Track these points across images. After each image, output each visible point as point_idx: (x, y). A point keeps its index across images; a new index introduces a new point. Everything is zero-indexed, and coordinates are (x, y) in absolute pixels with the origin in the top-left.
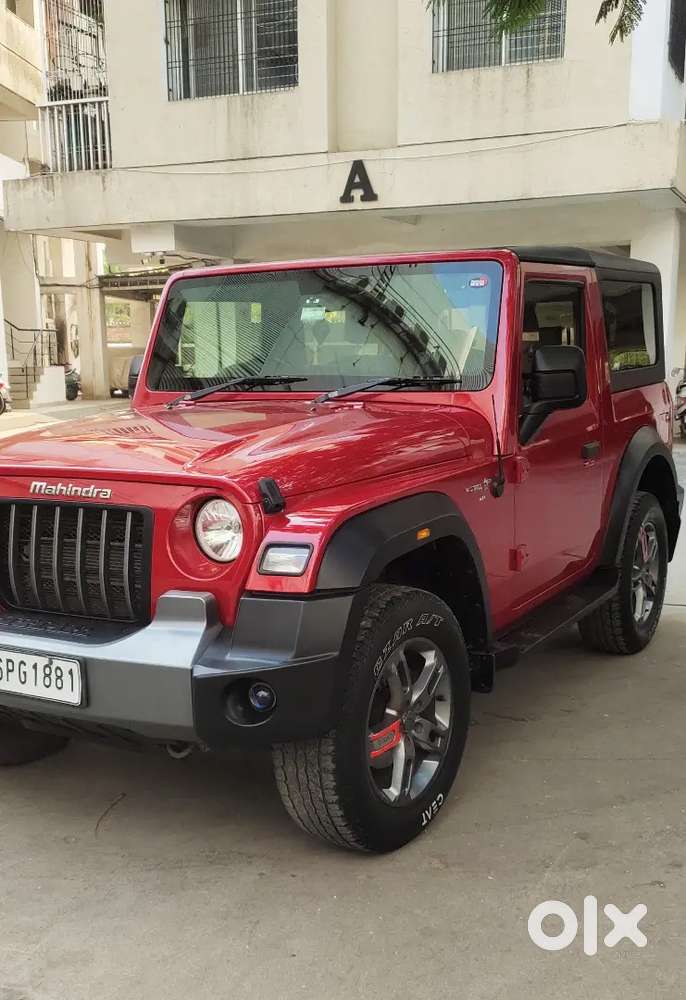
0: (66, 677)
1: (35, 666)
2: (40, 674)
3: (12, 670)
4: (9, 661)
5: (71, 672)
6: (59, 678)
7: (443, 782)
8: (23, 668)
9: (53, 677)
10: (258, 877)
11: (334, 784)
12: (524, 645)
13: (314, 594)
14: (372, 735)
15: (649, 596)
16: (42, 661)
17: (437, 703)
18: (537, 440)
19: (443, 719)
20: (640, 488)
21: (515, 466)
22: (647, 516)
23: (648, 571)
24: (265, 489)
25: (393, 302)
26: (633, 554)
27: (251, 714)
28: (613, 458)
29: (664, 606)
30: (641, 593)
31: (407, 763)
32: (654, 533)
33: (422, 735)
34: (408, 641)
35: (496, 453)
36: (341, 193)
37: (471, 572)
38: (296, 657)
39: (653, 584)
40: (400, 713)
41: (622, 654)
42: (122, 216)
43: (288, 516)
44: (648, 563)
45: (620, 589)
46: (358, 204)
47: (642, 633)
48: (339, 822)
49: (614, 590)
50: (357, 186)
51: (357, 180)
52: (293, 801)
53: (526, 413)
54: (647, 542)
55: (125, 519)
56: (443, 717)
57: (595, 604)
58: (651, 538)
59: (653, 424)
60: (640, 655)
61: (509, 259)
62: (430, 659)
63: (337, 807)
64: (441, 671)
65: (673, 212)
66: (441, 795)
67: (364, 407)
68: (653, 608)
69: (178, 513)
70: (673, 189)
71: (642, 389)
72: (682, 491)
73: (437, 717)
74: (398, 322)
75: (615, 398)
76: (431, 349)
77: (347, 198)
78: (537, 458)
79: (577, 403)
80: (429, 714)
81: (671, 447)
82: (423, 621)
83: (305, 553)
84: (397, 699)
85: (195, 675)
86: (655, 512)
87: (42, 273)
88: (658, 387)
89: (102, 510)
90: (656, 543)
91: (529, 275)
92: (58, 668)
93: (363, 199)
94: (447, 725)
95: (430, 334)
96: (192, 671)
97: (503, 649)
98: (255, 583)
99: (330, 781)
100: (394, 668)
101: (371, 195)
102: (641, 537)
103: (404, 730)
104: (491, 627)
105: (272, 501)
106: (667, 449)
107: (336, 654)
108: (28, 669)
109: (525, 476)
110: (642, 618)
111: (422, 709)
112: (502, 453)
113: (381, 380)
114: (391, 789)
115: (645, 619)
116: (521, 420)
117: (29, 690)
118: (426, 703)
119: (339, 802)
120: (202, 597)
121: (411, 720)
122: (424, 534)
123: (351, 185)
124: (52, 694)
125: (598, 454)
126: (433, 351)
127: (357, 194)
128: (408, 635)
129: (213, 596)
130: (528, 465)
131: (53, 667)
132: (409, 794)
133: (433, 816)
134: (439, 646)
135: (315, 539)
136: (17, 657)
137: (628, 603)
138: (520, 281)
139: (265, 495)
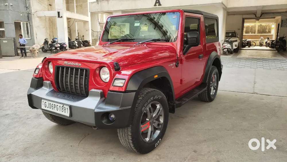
0: (66, 109)
1: (60, 106)
2: (61, 109)
3: (55, 107)
4: (54, 105)
5: (67, 109)
6: (65, 110)
7: (161, 136)
8: (57, 107)
9: (64, 109)
10: (114, 159)
11: (131, 138)
12: (183, 102)
13: (126, 91)
14: (142, 126)
15: (214, 89)
16: (61, 105)
17: (160, 116)
18: (187, 54)
19: (162, 120)
20: (213, 65)
21: (181, 60)
22: (214, 71)
23: (214, 83)
24: (115, 65)
25: (161, 24)
26: (210, 79)
27: (109, 121)
28: (207, 58)
29: (218, 91)
30: (212, 88)
31: (152, 132)
32: (216, 75)
33: (155, 125)
34: (152, 102)
35: (177, 57)
36: (154, 4)
37: (169, 85)
38: (120, 107)
39: (215, 86)
40: (150, 120)
41: (208, 102)
42: (112, 9)
43: (121, 72)
44: (214, 82)
45: (207, 88)
46: (157, 6)
47: (212, 97)
48: (133, 148)
49: (206, 88)
50: (157, 3)
51: (157, 1)
52: (122, 141)
53: (185, 47)
54: (214, 77)
55: (83, 71)
56: (161, 120)
57: (202, 91)
58: (215, 76)
59: (216, 51)
60: (212, 102)
61: (181, 12)
62: (158, 106)
63: (132, 144)
64: (161, 109)
65: (222, 8)
66: (160, 139)
67: (146, 45)
68: (215, 92)
69: (96, 70)
70: (222, 3)
71: (214, 43)
72: (222, 66)
73: (160, 120)
74: (162, 29)
75: (207, 45)
76: (168, 34)
77: (155, 5)
78: (188, 58)
79: (197, 45)
80: (158, 119)
81: (220, 56)
82: (156, 97)
83: (124, 81)
84: (149, 116)
85: (95, 111)
86: (216, 70)
87: (99, 21)
88: (217, 43)
89: (79, 69)
90: (216, 77)
91: (186, 15)
92: (65, 107)
93: (159, 5)
94: (162, 122)
95: (168, 31)
96: (94, 110)
97: (178, 103)
98: (112, 88)
99: (130, 138)
100: (148, 109)
101: (160, 5)
102: (213, 76)
103: (151, 124)
104: (174, 98)
105: (117, 68)
106: (219, 56)
107: (130, 107)
108: (58, 107)
109: (184, 62)
110: (212, 94)
111: (156, 119)
112: (178, 57)
113: (152, 39)
114: (147, 138)
115: (213, 94)
116: (183, 49)
117: (58, 112)
118: (157, 117)
119: (132, 143)
120: (100, 91)
121: (153, 121)
122: (156, 76)
123: (156, 3)
124: (63, 113)
125: (203, 57)
126: (168, 35)
127: (157, 4)
128: (152, 101)
129: (102, 91)
130: (185, 60)
131: (64, 107)
132: (152, 139)
133: (158, 144)
134: (160, 103)
135: (127, 78)
136: (56, 104)
137: (209, 90)
138: (184, 17)
139: (115, 66)
